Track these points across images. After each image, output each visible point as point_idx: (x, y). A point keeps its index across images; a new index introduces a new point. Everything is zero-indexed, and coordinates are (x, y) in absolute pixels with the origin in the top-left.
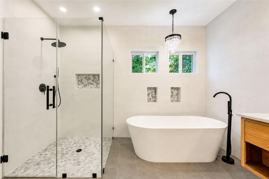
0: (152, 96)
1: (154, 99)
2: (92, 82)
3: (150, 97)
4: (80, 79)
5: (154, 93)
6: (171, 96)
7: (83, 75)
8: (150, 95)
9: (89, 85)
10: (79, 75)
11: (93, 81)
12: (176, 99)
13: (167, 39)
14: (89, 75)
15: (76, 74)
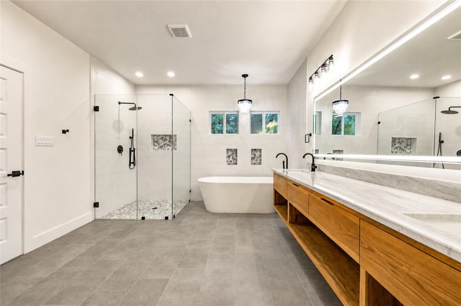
0: (233, 158)
1: (235, 161)
2: (168, 143)
3: (231, 159)
4: (156, 140)
5: (235, 155)
6: (253, 158)
7: (159, 136)
8: (231, 157)
9: (166, 146)
10: (155, 135)
11: (170, 142)
12: (258, 161)
13: (239, 102)
14: (165, 136)
15: (152, 135)
